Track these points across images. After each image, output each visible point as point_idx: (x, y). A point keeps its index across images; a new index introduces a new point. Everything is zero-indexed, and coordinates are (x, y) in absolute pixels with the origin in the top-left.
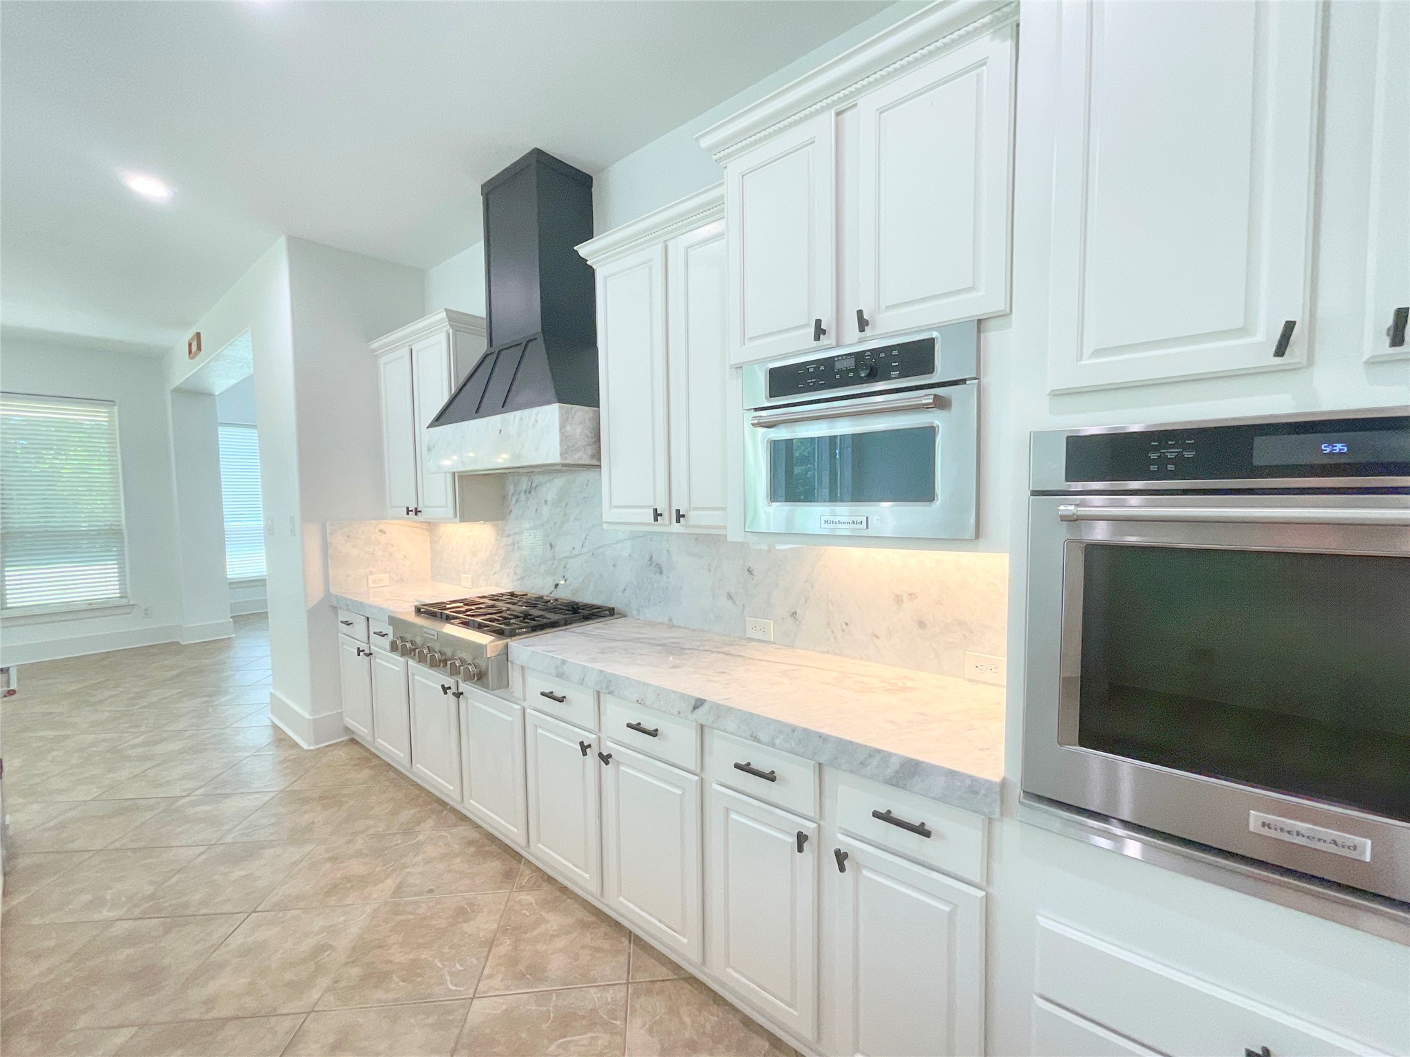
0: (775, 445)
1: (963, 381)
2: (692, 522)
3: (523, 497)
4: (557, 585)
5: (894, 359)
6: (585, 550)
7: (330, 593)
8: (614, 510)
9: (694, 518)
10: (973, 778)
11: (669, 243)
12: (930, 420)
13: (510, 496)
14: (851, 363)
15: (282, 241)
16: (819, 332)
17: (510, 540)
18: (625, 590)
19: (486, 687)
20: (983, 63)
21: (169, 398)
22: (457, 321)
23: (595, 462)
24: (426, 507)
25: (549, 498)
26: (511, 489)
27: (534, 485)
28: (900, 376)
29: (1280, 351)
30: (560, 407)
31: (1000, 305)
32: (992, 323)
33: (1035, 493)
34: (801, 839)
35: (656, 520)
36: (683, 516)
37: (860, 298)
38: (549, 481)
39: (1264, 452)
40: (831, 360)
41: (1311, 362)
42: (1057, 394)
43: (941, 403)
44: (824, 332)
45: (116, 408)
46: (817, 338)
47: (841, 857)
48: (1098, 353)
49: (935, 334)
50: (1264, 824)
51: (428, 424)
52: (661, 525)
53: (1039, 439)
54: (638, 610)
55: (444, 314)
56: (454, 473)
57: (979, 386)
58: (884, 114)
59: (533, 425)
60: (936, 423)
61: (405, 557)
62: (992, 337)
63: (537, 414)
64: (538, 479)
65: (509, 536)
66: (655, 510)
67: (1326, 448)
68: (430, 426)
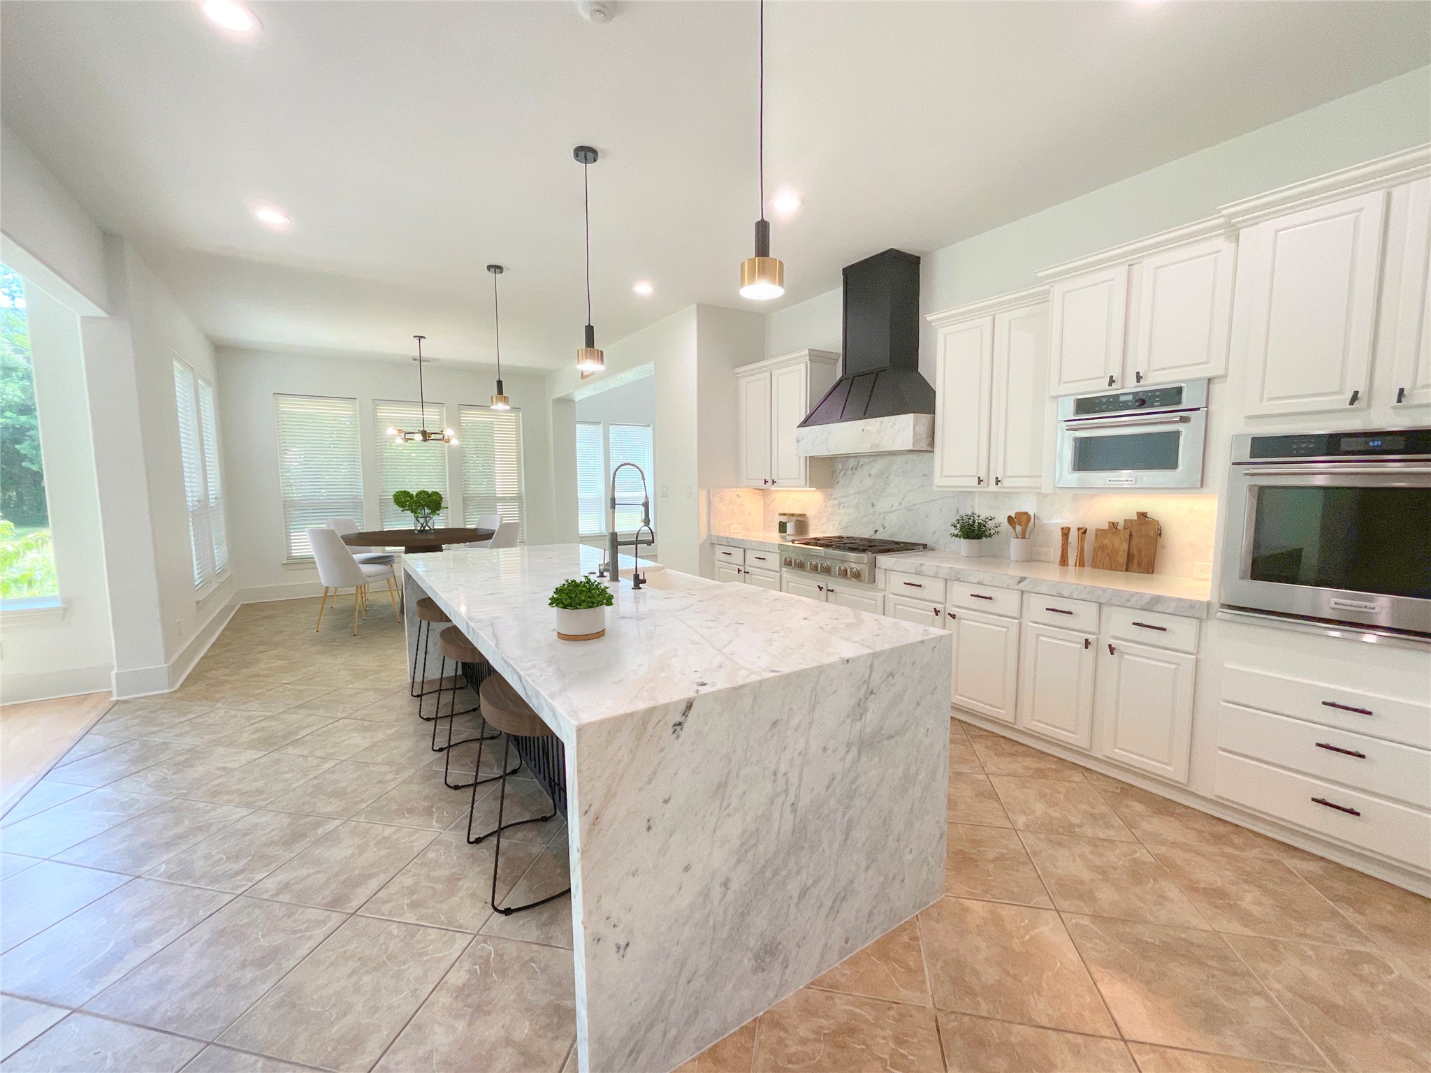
0: (1076, 439)
1: (1198, 409)
2: (1005, 485)
3: (849, 472)
4: (876, 531)
5: (1157, 396)
6: (902, 507)
7: (711, 535)
8: (944, 479)
9: (1007, 483)
10: (1191, 601)
11: (996, 316)
12: (1177, 428)
13: (838, 472)
14: (1130, 398)
15: (694, 307)
16: (1112, 381)
17: (837, 502)
18: (934, 533)
19: (860, 581)
20: (1220, 251)
21: (550, 404)
22: (817, 357)
23: (929, 449)
24: (780, 479)
25: (873, 472)
26: (840, 466)
27: (859, 464)
28: (1160, 406)
29: (1352, 403)
30: (915, 416)
31: (1221, 372)
32: (1216, 381)
33: (1234, 464)
34: (1087, 643)
35: (979, 484)
36: (1000, 481)
37: (1138, 363)
38: (874, 461)
39: (1345, 444)
40: (1117, 396)
41: (1369, 406)
42: (1250, 417)
43: (1184, 420)
44: (1114, 381)
45: (521, 414)
46: (1110, 385)
47: (1112, 649)
48: (1270, 399)
49: (1183, 385)
50: (1336, 603)
51: (798, 425)
52: (983, 487)
53: (1237, 438)
54: (945, 545)
55: (807, 352)
56: (806, 457)
57: (1207, 412)
58: (1159, 270)
59: (892, 426)
60: (1181, 429)
61: (750, 514)
62: (1216, 387)
63: (896, 420)
64: (863, 460)
65: (835, 499)
66: (979, 478)
67: (1371, 444)
68: (800, 426)
